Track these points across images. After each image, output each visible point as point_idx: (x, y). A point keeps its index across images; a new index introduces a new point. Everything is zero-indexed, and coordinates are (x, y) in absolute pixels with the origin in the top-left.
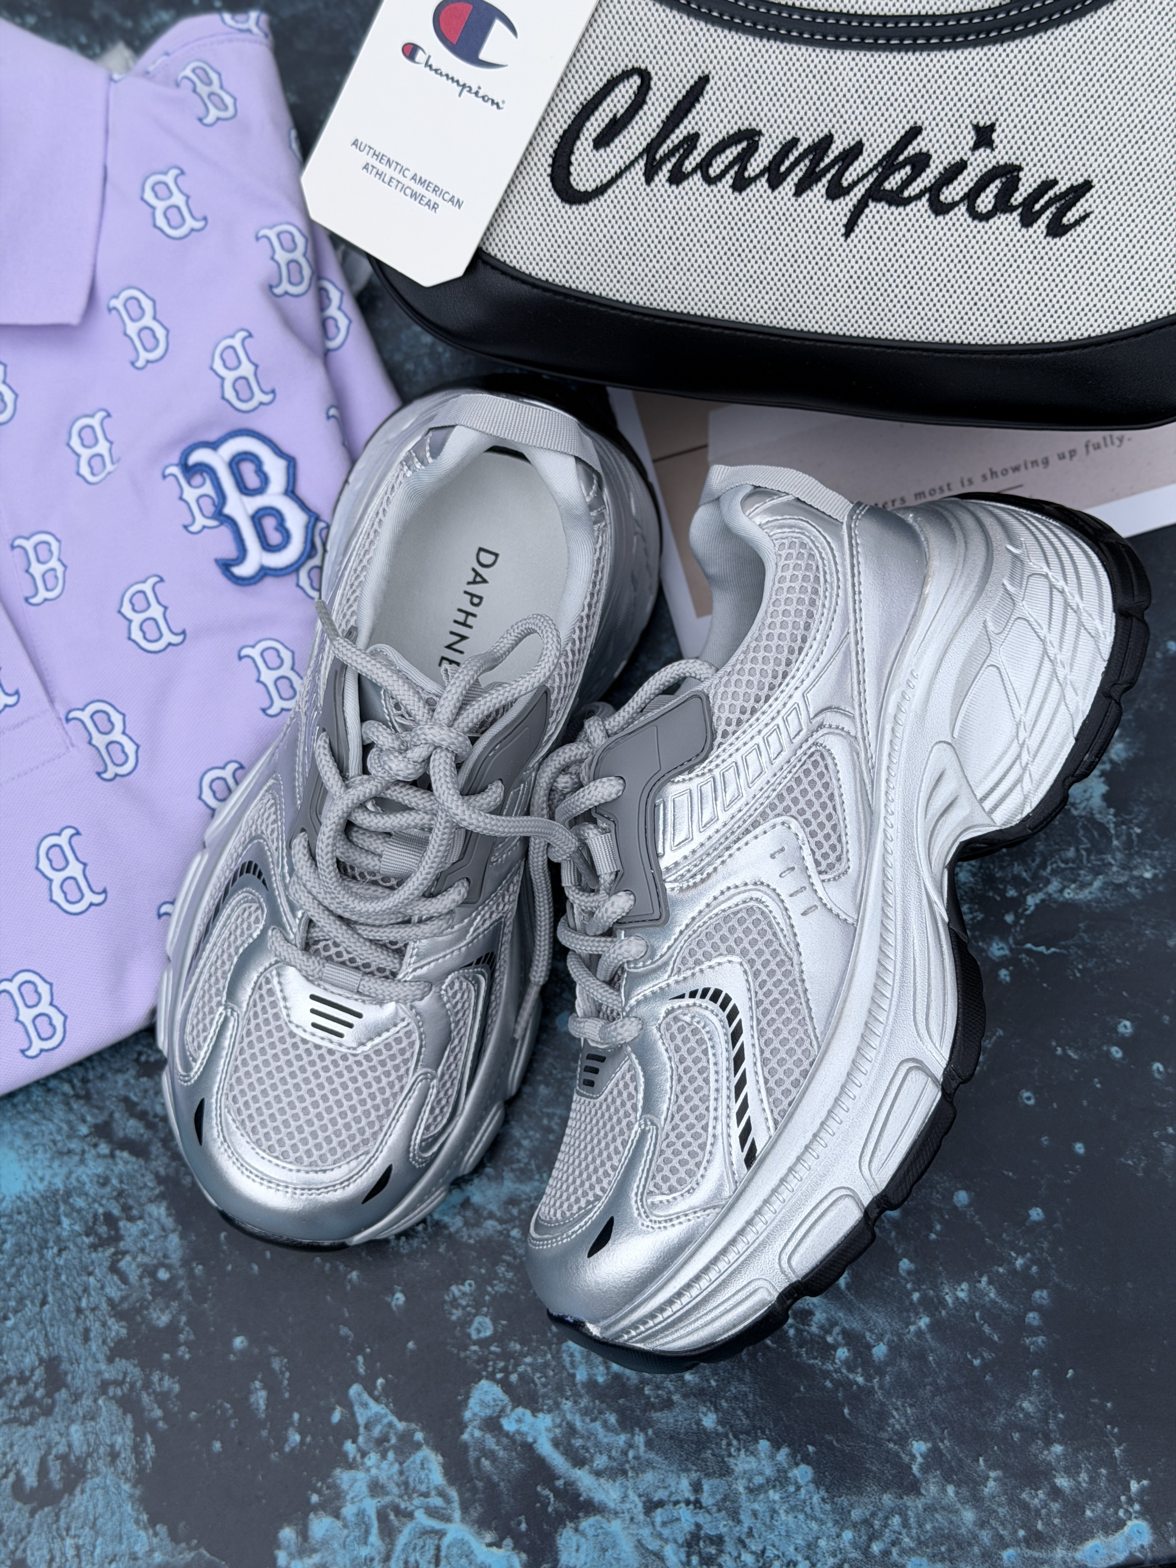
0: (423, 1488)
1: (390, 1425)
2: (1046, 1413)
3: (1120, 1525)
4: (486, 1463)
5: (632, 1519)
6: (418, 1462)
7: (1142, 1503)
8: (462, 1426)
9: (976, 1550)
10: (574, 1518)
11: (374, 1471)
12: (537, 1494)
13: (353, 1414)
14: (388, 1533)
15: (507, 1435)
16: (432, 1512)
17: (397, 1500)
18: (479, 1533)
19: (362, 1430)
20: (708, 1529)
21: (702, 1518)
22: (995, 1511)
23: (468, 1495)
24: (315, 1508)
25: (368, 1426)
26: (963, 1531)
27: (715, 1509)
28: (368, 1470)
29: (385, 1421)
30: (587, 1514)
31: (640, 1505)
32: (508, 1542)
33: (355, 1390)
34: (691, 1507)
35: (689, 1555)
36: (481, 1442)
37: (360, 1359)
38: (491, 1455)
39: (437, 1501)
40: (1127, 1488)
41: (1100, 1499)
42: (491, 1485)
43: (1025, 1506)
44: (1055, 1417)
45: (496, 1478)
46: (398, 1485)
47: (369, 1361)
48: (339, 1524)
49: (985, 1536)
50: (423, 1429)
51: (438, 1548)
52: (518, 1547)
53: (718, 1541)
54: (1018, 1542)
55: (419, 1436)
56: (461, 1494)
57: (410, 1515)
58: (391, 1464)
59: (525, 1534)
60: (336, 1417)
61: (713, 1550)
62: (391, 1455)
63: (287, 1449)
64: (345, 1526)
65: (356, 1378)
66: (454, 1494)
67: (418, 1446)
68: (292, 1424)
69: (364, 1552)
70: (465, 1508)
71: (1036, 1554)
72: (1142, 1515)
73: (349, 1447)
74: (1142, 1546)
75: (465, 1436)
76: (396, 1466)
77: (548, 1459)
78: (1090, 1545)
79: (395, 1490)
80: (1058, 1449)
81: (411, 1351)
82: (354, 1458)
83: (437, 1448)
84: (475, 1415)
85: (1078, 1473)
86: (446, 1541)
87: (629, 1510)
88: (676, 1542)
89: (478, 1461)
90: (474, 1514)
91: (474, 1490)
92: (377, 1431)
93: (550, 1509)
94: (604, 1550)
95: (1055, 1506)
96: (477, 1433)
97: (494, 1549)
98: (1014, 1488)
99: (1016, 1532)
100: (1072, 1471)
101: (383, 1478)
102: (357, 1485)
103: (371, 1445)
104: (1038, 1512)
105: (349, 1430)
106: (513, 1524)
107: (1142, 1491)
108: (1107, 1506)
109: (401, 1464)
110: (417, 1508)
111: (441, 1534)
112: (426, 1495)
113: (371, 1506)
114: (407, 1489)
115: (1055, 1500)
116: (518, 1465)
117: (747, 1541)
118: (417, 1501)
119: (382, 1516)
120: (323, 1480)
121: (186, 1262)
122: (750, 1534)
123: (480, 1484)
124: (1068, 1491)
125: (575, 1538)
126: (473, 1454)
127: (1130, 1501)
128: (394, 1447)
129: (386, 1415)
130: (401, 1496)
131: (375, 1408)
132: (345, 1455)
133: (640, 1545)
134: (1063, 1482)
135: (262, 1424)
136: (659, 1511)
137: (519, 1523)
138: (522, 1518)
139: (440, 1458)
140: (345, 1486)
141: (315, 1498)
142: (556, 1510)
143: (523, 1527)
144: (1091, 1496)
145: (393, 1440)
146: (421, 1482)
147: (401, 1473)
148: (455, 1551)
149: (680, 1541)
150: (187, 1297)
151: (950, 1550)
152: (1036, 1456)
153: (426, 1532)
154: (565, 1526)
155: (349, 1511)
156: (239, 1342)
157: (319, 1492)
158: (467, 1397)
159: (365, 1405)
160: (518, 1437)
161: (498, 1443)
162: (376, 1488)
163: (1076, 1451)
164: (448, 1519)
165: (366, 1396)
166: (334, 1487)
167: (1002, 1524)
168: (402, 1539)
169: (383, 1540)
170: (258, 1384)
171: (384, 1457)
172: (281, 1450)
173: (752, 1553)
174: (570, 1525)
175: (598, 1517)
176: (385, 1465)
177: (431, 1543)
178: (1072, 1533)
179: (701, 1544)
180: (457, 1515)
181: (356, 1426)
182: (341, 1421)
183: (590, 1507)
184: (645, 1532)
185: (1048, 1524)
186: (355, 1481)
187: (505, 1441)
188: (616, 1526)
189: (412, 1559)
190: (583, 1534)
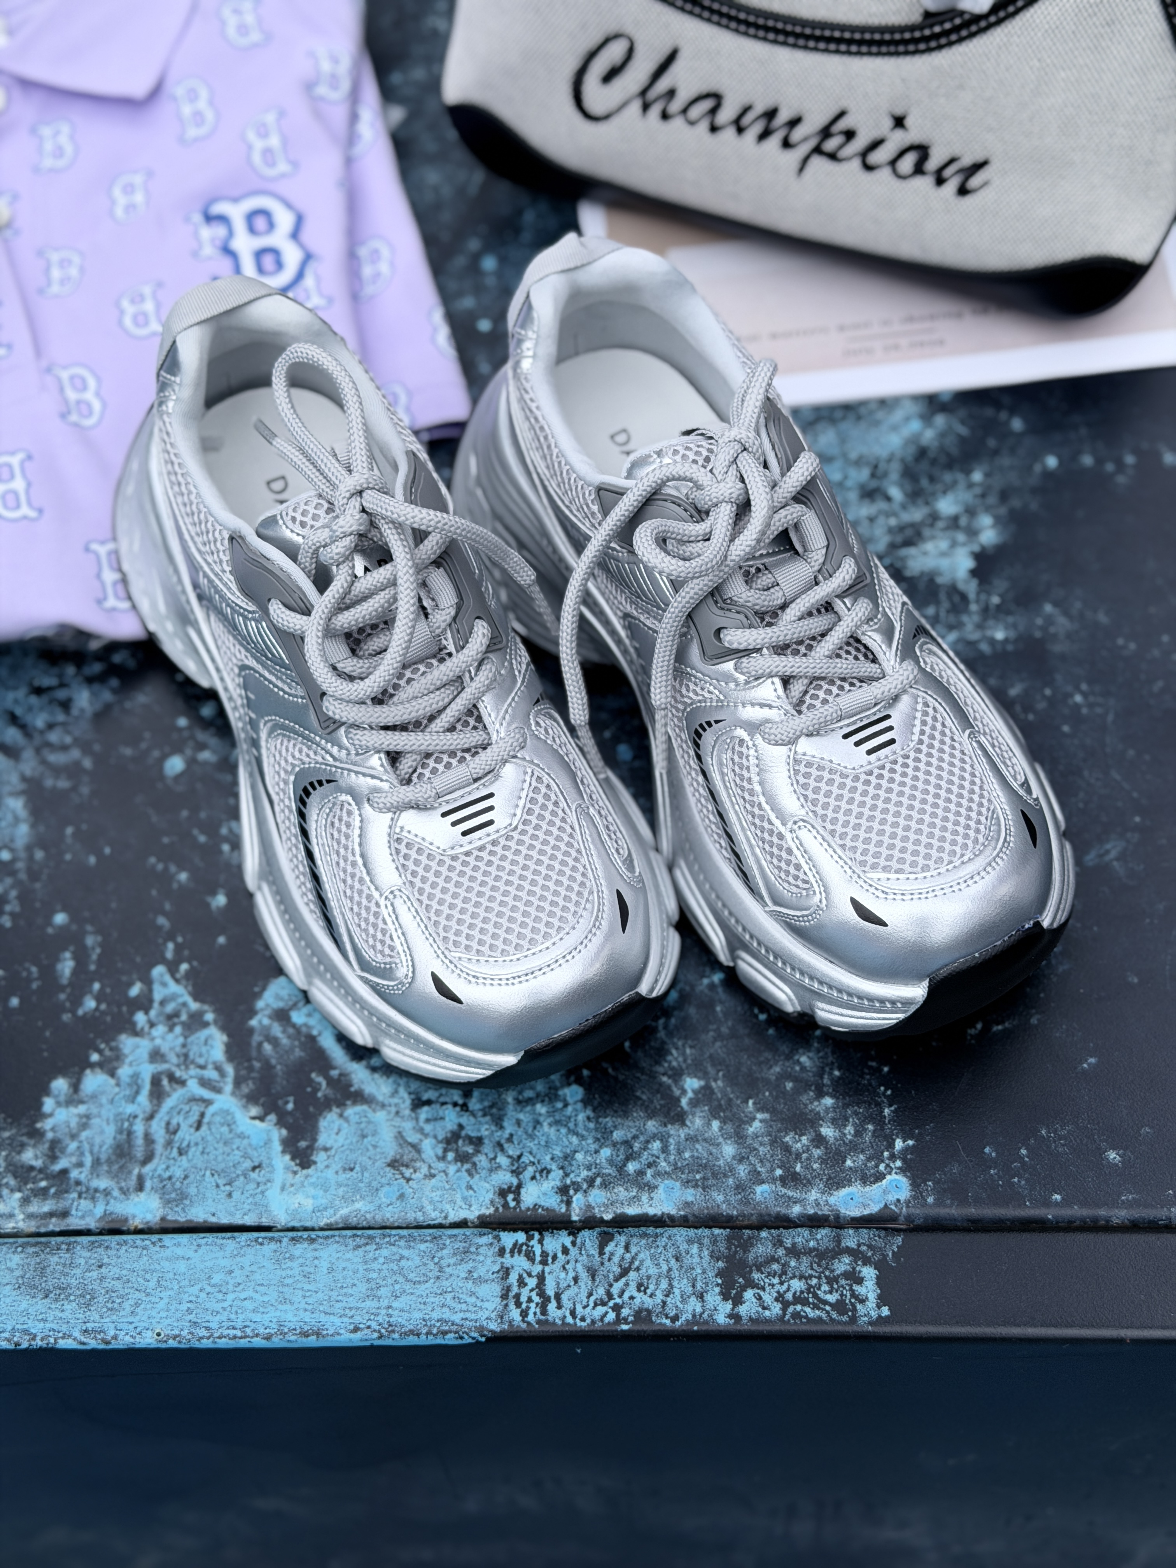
0: (201, 1061)
1: (184, 1004)
2: (823, 1068)
3: (880, 1177)
4: (267, 1047)
5: (397, 1113)
6: (203, 1038)
7: (904, 1160)
8: (252, 1013)
9: (731, 1181)
10: (341, 1104)
11: (158, 1042)
12: (311, 1082)
13: (151, 991)
14: (157, 1093)
15: (294, 1026)
16: (204, 1083)
17: (174, 1069)
18: (245, 1107)
19: (156, 1005)
20: (470, 1131)
21: (465, 1120)
22: (755, 1149)
23: (243, 1072)
24: (92, 1066)
25: (162, 1003)
26: (721, 1162)
27: (480, 1113)
28: (153, 1039)
29: (180, 1000)
30: (355, 1103)
31: (408, 1102)
32: (272, 1117)
33: (159, 971)
34: (458, 1109)
35: (445, 1151)
36: (268, 1029)
37: (171, 946)
38: (274, 1041)
39: (211, 1074)
40: (891, 1145)
41: (863, 1151)
42: (268, 1066)
43: (787, 1149)
44: (831, 1074)
45: (273, 1061)
46: (178, 1056)
47: (178, 948)
48: (112, 1082)
49: (742, 1171)
50: (215, 1011)
51: (202, 1115)
52: (280, 1123)
53: (478, 1142)
54: (774, 1180)
55: (209, 1017)
56: (237, 1070)
57: (182, 1083)
58: (177, 1037)
59: (290, 1113)
60: (135, 990)
61: (470, 1149)
62: (178, 1029)
63: (80, 1012)
64: (118, 1085)
65: (163, 961)
66: (230, 1069)
67: (206, 1025)
68: (91, 992)
69: (130, 1109)
70: (238, 1083)
71: (790, 1193)
72: (902, 1170)
73: (140, 1018)
74: (898, 1200)
75: (254, 1022)
76: (181, 1040)
77: (328, 1052)
78: (844, 1191)
79: (174, 1060)
80: (828, 1101)
81: (221, 946)
82: (142, 1029)
83: (224, 1028)
84: (267, 1005)
85: (845, 1126)
86: (211, 1109)
87: (396, 1105)
88: (435, 1137)
89: (260, 1044)
90: (245, 1090)
91: (251, 1069)
92: (170, 1008)
93: (320, 1094)
94: (364, 1136)
95: (817, 1152)
96: (266, 1021)
97: (257, 1122)
98: (779, 1131)
99: (772, 1170)
100: (839, 1122)
101: (165, 1048)
102: (138, 1051)
103: (162, 1018)
104: (798, 1156)
105: (144, 1003)
106: (280, 1102)
107: (906, 1150)
108: (869, 1159)
109: (186, 1037)
110: (191, 1077)
111: (208, 1102)
112: (203, 1067)
113: (147, 1071)
114: (186, 1059)
115: (818, 1147)
116: (298, 1053)
117: (506, 1146)
118: (193, 1071)
119: (156, 1081)
120: (107, 1042)
121: (29, 848)
122: (510, 1139)
123: (257, 1065)
124: (832, 1140)
125: (339, 1122)
126: (256, 1038)
127: (893, 1157)
128: (183, 1024)
129: (182, 996)
130: (178, 1066)
131: (174, 987)
132: (133, 1024)
133: (400, 1136)
134: (828, 1131)
135: (62, 989)
136: (426, 1109)
137: (287, 1102)
138: (291, 1099)
139: (225, 1038)
140: (126, 1051)
141: (95, 1057)
142: (325, 1096)
143: (290, 1106)
144: (854, 1147)
145: (184, 1017)
146: (201, 1056)
147: (184, 1046)
148: (218, 1119)
149: (440, 1138)
150: (23, 876)
151: (704, 1179)
152: (806, 1105)
153: (194, 1100)
154: (331, 1110)
155: (124, 1072)
156: (60, 918)
157: (100, 1052)
158: (264, 989)
159: (164, 985)
160: (304, 1030)
161: (284, 1032)
162: (156, 1056)
163: (846, 1106)
164: (218, 1091)
165: (168, 978)
166: (116, 1050)
167: (761, 1161)
168: (169, 1103)
169: (151, 1101)
170: (68, 955)
171: (171, 1029)
172: (73, 1012)
173: (509, 1157)
174: (336, 1110)
175: (365, 1107)
176: (170, 1036)
177: (196, 1109)
178: (830, 1178)
179: (460, 1142)
180: (229, 1087)
181: (151, 1001)
182: (138, 997)
183: (359, 1097)
184: (408, 1126)
185: (808, 1167)
186: (137, 1047)
187: (291, 1030)
188: (380, 1116)
189: (174, 1122)
190: (347, 1120)
